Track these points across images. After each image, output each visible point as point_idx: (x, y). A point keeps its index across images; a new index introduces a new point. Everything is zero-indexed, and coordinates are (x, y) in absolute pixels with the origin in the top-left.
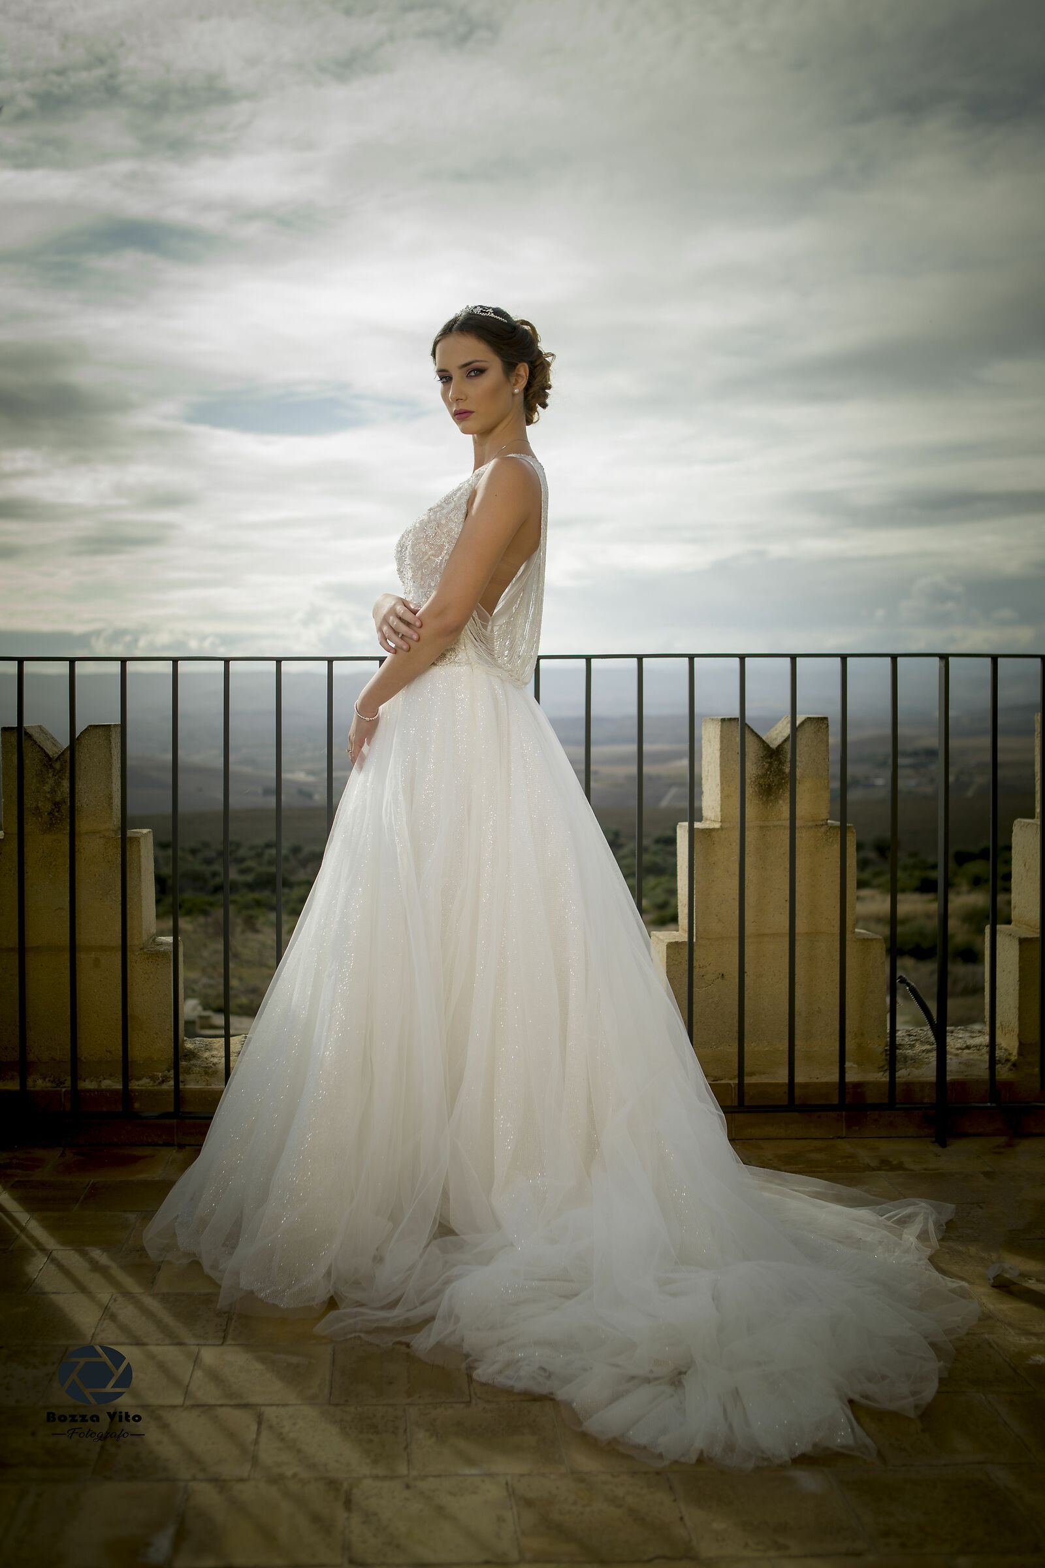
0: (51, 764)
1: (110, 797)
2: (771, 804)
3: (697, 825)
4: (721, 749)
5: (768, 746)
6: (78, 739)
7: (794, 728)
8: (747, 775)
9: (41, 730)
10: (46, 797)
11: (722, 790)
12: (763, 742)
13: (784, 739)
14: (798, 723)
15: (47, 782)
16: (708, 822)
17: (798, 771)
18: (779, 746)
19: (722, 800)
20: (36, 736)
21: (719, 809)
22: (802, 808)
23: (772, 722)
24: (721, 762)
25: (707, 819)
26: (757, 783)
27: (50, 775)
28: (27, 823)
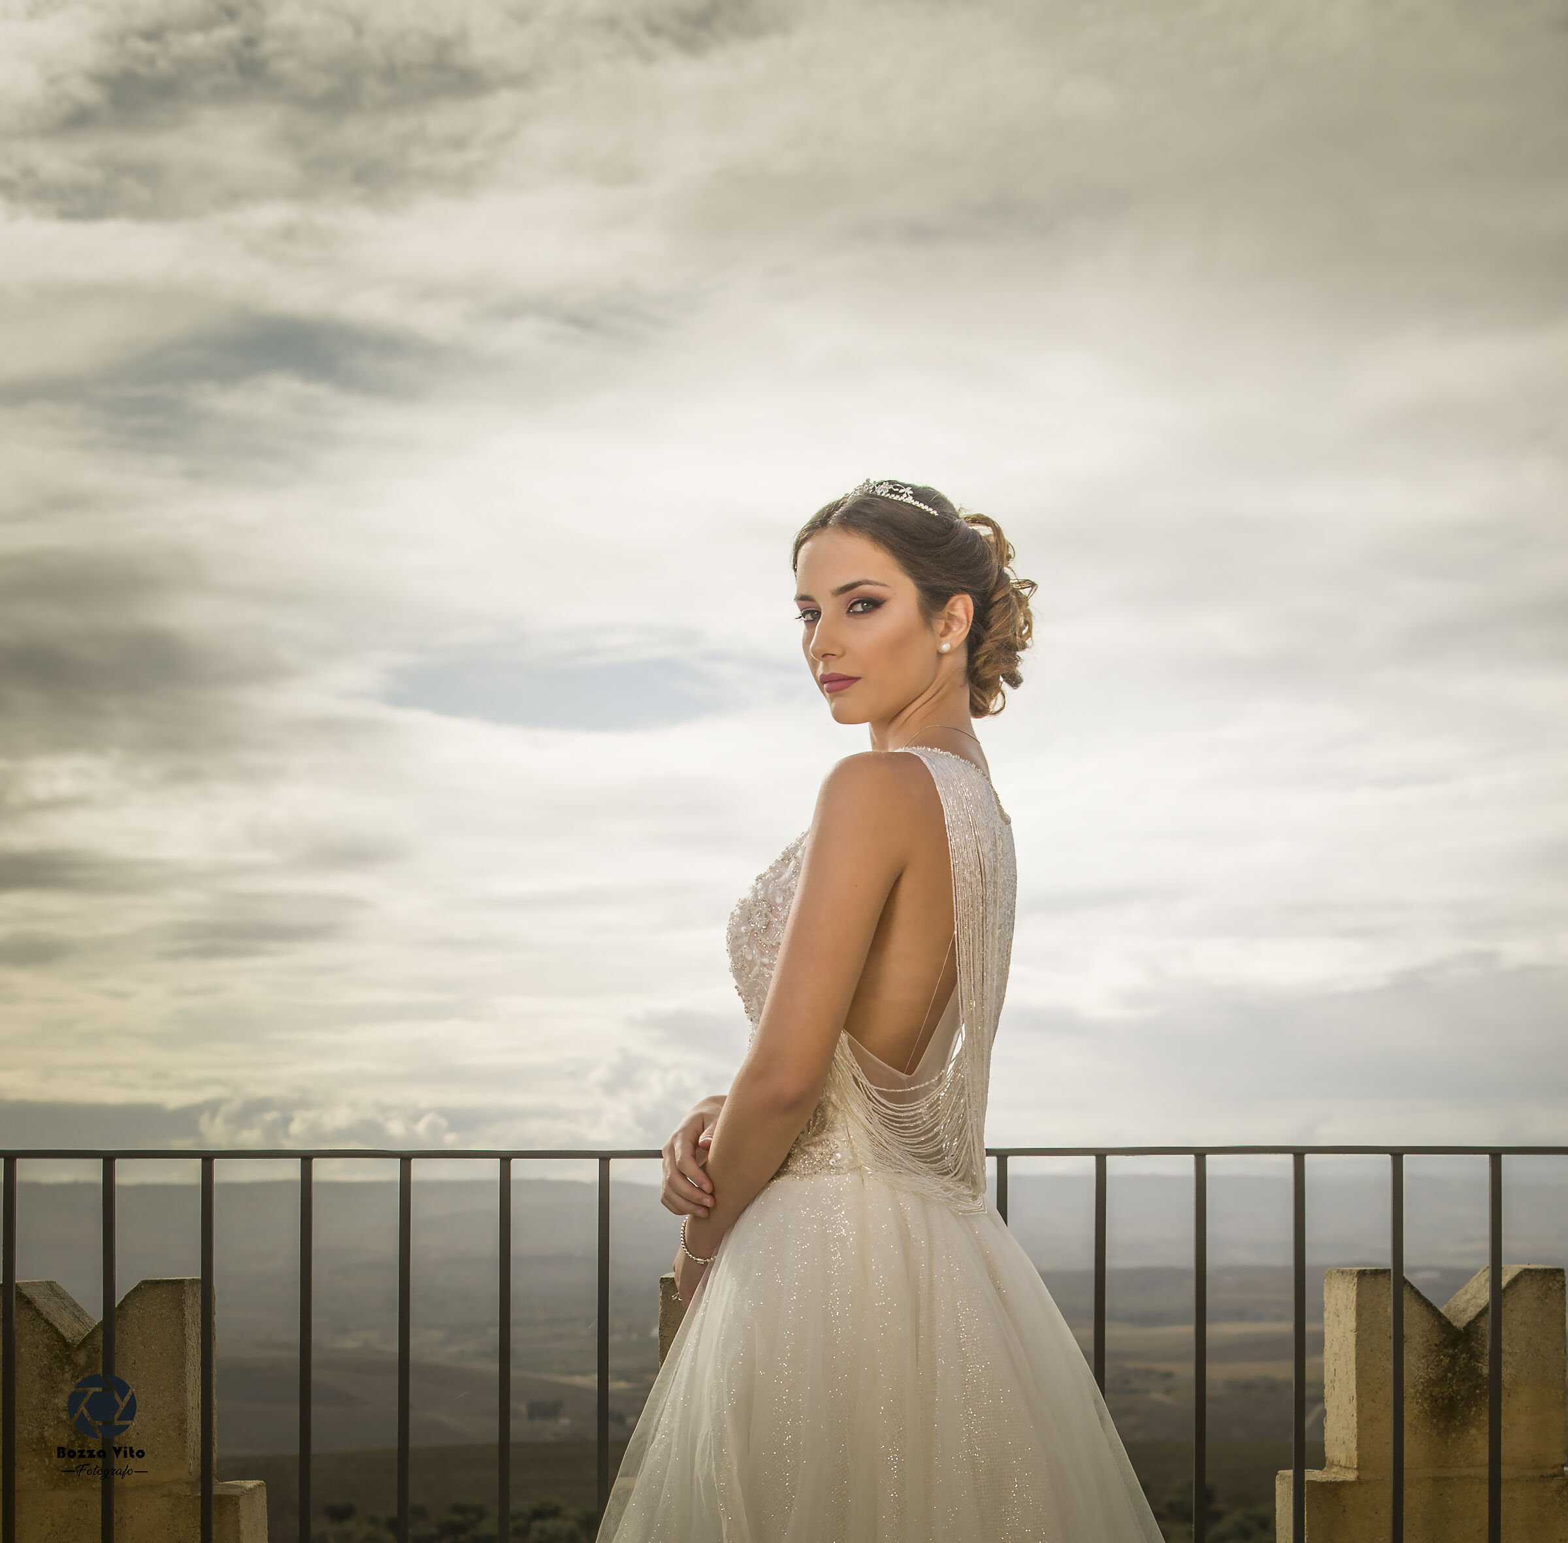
0: (69, 1355)
1: (182, 1420)
2: (1454, 1435)
3: (1312, 1475)
4: (1357, 1329)
5: (1449, 1323)
6: (120, 1306)
7: (1497, 1291)
8: (1407, 1380)
9: (52, 1289)
10: (58, 1418)
11: (1360, 1408)
12: (1440, 1316)
13: (1479, 1310)
14: (1505, 1280)
15: (61, 1391)
16: (1335, 1470)
17: (1506, 1374)
18: (1470, 1323)
19: (1359, 1427)
20: (41, 1301)
21: (1354, 1445)
22: (1515, 1443)
23: (1457, 1278)
24: (1357, 1354)
25: (1332, 1464)
26: (1427, 1396)
27: (67, 1376)
28: (23, 1469)
